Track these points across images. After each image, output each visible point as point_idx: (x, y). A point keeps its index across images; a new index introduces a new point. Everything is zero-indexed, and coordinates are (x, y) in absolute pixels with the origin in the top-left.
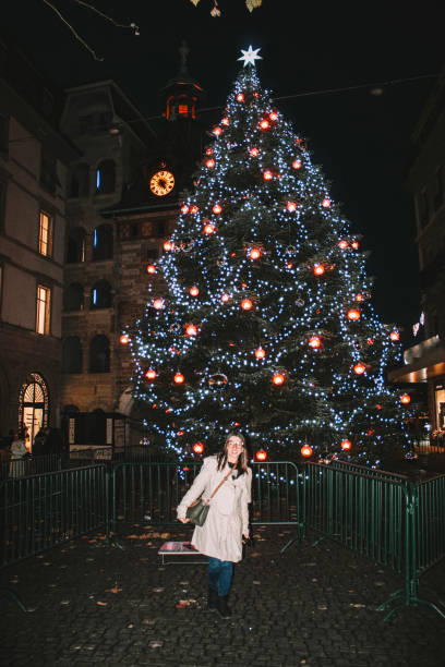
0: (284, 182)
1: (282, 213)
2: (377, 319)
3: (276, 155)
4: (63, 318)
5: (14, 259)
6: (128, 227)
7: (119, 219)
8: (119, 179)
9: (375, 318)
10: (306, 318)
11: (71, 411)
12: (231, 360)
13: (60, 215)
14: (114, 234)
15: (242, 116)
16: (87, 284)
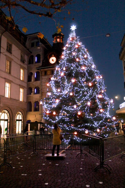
0: (82, 61)
1: (81, 70)
2: (107, 97)
3: (80, 54)
4: (27, 97)
5: (13, 81)
6: (44, 72)
7: (41, 70)
8: (41, 59)
9: (106, 97)
10: (87, 97)
11: (29, 122)
12: (67, 108)
13: (26, 69)
14: (40, 74)
15: (71, 44)
16: (33, 87)
